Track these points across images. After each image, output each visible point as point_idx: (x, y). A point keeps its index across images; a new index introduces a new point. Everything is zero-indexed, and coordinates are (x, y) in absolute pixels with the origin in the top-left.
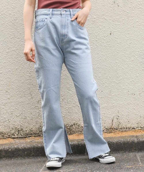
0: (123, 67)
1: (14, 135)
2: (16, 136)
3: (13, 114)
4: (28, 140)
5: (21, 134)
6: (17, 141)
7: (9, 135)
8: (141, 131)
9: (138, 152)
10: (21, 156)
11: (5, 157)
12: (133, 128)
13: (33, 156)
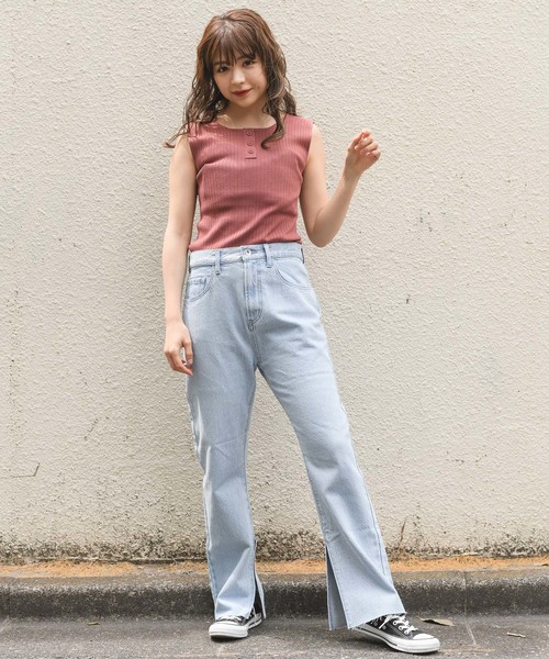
0: (435, 389)
1: (139, 555)
2: (145, 558)
3: (140, 499)
4: (178, 570)
5: (158, 552)
6: (147, 570)
7: (125, 554)
8: (477, 560)
9: (469, 614)
10: (160, 613)
11: (116, 612)
12: (455, 552)
13: (192, 612)
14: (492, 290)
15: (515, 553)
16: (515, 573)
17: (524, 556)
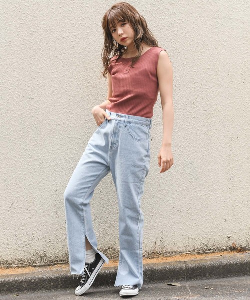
0: (167, 179)
1: (36, 263)
2: (39, 264)
3: (35, 237)
4: (54, 269)
5: (45, 261)
6: (40, 270)
7: (30, 263)
8: (190, 256)
9: (187, 281)
10: (47, 289)
11: (26, 289)
12: (180, 253)
13: (61, 288)
14: (190, 133)
15: (207, 252)
16: (207, 260)
17: (211, 253)
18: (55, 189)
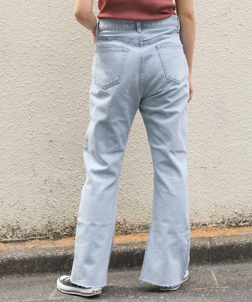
1: (6, 237)
2: (10, 239)
3: (4, 203)
4: (29, 245)
5: (18, 235)
6: (11, 247)
8: (217, 229)
9: (213, 264)
10: (18, 273)
12: (203, 225)
13: (38, 271)
14: (219, 57)
15: (241, 224)
16: (242, 236)
17: (247, 225)
18: (31, 137)
